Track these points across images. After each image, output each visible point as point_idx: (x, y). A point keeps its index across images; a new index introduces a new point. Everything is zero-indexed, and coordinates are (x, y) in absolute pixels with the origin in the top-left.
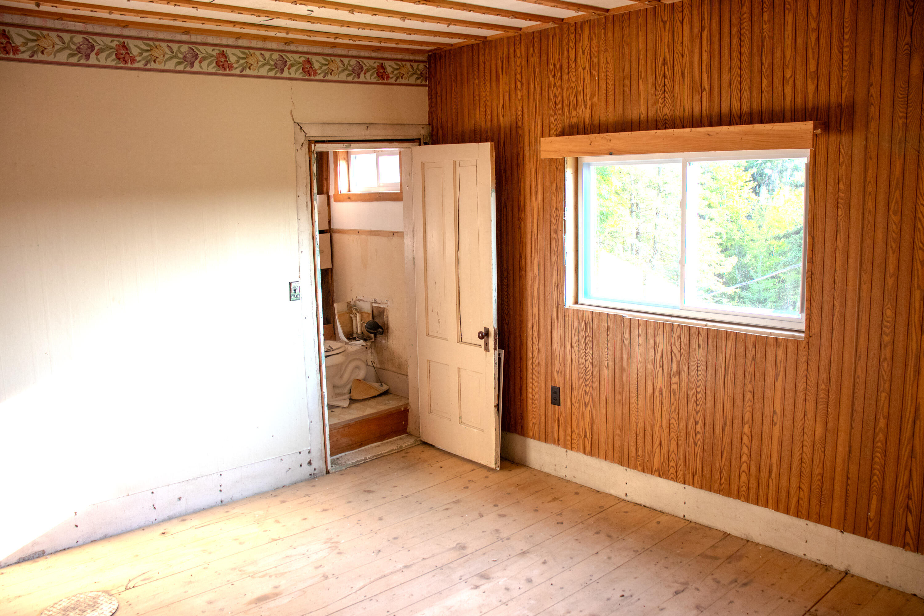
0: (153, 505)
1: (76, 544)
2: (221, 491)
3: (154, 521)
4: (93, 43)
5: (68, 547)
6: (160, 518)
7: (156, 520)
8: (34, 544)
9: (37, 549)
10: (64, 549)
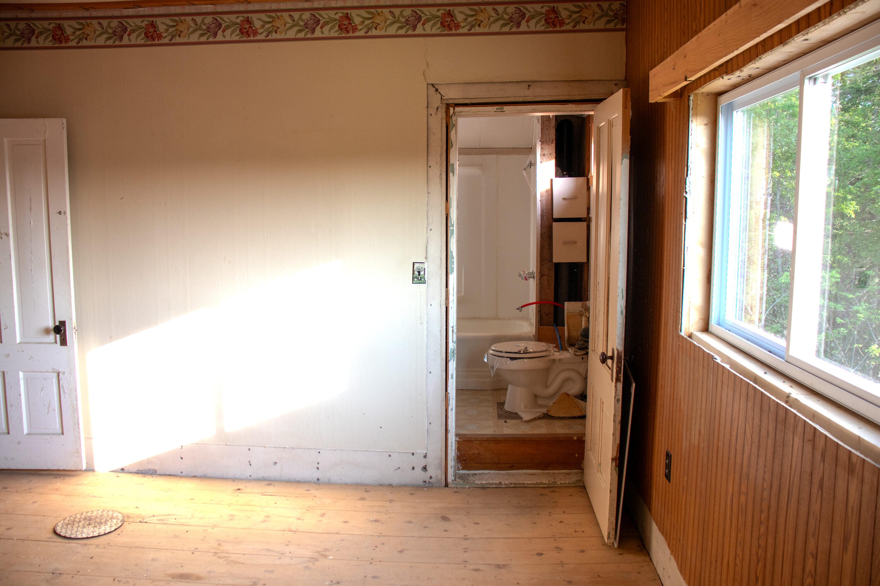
0: (249, 462)
1: (181, 474)
2: (318, 468)
3: (249, 477)
4: (221, 21)
5: (174, 474)
6: (254, 476)
7: (250, 476)
8: (149, 461)
9: (150, 467)
10: (170, 475)
